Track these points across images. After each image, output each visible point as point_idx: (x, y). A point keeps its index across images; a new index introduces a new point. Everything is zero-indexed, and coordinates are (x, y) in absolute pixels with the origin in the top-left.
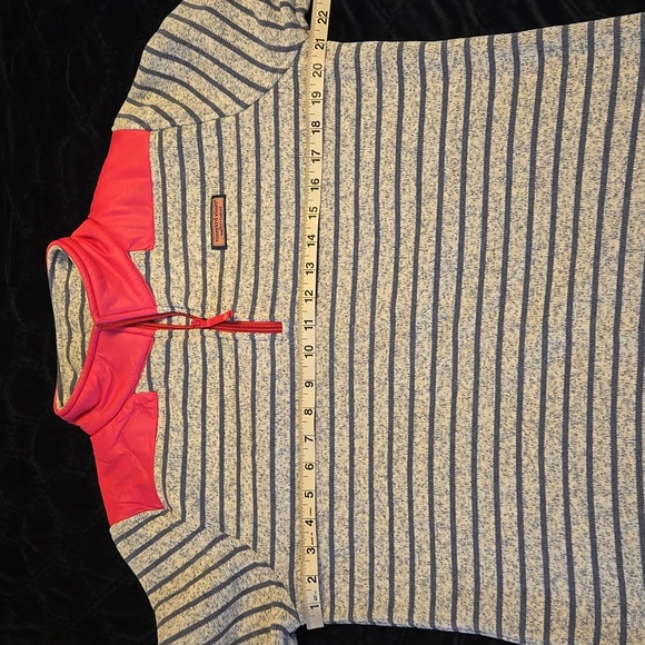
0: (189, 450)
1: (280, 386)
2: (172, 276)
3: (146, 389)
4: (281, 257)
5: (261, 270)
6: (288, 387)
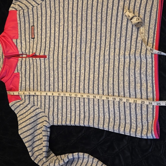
5: (42, 43)
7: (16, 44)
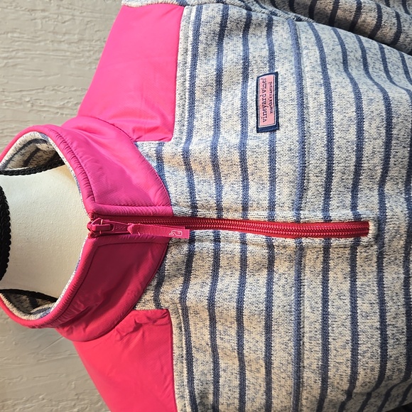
0: (221, 373)
1: (363, 306)
2: (194, 167)
3: (151, 306)
4: (366, 135)
5: (336, 151)
6: (376, 308)
7: (154, 164)
